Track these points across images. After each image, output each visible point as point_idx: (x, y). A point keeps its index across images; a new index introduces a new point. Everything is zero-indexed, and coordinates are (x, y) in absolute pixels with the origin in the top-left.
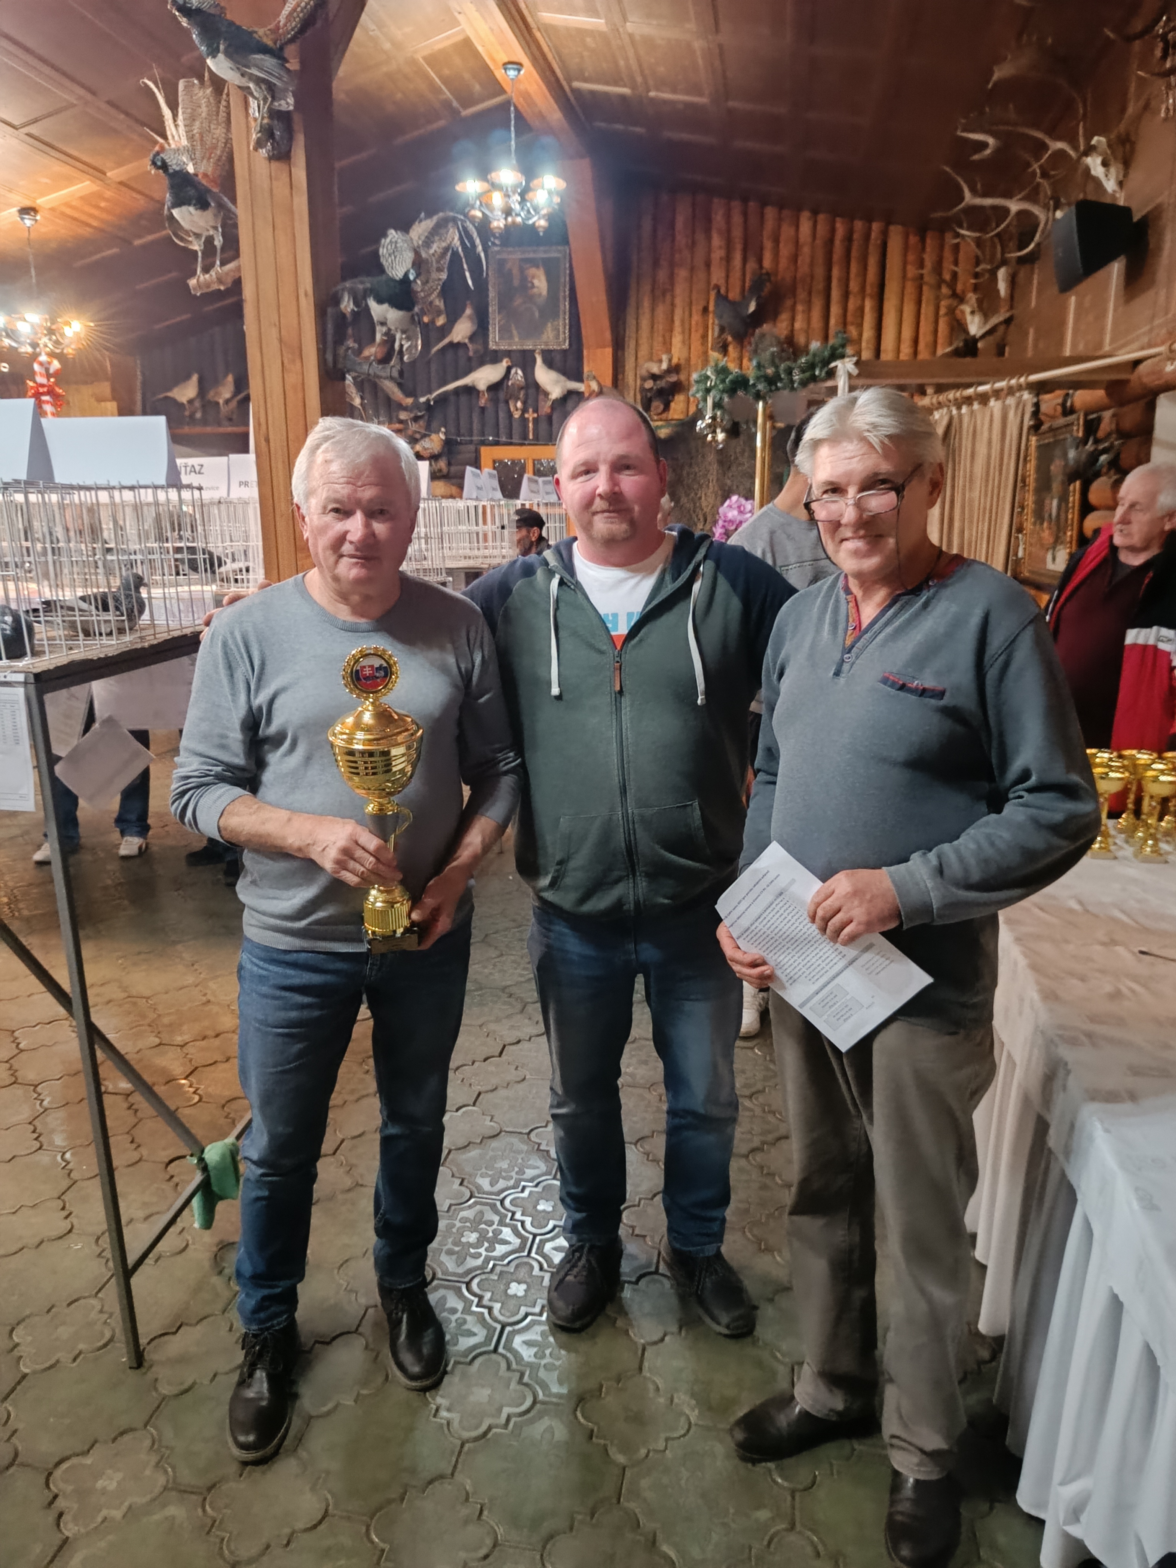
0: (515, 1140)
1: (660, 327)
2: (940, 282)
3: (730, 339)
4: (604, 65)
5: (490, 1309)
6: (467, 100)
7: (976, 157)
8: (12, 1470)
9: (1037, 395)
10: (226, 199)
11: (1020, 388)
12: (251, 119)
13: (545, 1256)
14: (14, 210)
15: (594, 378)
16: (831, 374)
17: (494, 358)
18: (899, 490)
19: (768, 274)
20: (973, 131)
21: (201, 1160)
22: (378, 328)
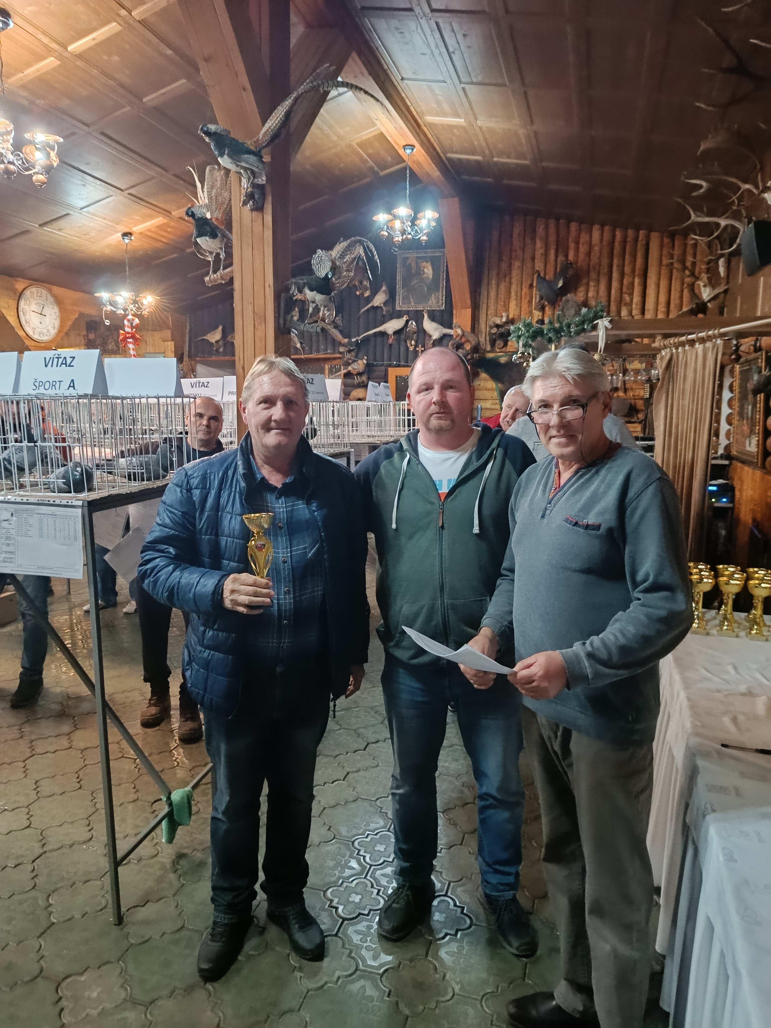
0: (366, 804)
1: (502, 296)
2: (685, 268)
3: (546, 303)
4: (466, 145)
5: (337, 908)
6: (384, 167)
7: (694, 194)
8: (39, 979)
9: (737, 340)
10: (227, 232)
11: (715, 337)
12: (242, 189)
13: (375, 879)
14: (120, 234)
15: (459, 327)
16: (595, 328)
17: (399, 315)
18: (584, 406)
19: (571, 264)
20: (691, 179)
21: (169, 798)
22: (311, 305)
